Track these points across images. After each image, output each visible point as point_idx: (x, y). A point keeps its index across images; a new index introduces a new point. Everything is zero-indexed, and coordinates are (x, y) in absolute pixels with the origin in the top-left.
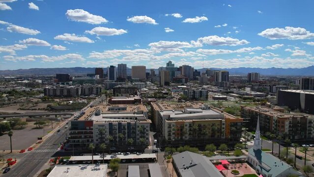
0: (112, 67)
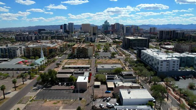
0: (65, 25)
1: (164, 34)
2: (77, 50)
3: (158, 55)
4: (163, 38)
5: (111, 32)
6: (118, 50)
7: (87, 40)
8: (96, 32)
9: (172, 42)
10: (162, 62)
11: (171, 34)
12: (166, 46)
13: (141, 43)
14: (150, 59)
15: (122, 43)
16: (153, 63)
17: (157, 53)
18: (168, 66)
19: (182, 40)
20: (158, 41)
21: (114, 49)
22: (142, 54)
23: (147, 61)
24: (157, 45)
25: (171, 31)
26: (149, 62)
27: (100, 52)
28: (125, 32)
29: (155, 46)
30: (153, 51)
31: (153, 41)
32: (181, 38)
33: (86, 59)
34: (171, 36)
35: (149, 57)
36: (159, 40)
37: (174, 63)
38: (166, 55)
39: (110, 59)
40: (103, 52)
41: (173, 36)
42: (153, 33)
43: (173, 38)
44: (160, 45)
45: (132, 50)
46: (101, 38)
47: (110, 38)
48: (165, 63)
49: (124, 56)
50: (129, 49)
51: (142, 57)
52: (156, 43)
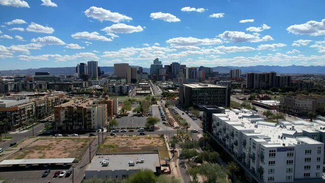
0: (82, 64)
1: (256, 78)
2: (66, 112)
3: (256, 126)
4: (255, 88)
5: (164, 77)
6: (167, 111)
7: (114, 91)
8: (137, 77)
9: (272, 94)
10: (273, 152)
11: (268, 79)
12: (264, 102)
13: (214, 97)
14: (236, 138)
15: (178, 96)
16: (244, 150)
17: (252, 122)
18: (291, 166)
19: (288, 90)
20: (245, 92)
21: (160, 109)
22: (214, 123)
23: (227, 143)
24: (244, 99)
25: (268, 74)
26: (233, 147)
27: (126, 115)
28: (187, 77)
29: (241, 102)
30: (241, 115)
31: (237, 92)
32: (286, 86)
33: (82, 137)
34: (267, 83)
35: (233, 133)
36: (247, 90)
37: (308, 156)
38: (276, 126)
39: (141, 134)
40: (134, 115)
41: (272, 83)
42: (236, 79)
43: (272, 86)
44: (250, 99)
45: (196, 111)
46: (142, 87)
47: (160, 87)
48: (281, 158)
49: (176, 124)
50: (190, 108)
51: (214, 132)
52: (243, 95)
